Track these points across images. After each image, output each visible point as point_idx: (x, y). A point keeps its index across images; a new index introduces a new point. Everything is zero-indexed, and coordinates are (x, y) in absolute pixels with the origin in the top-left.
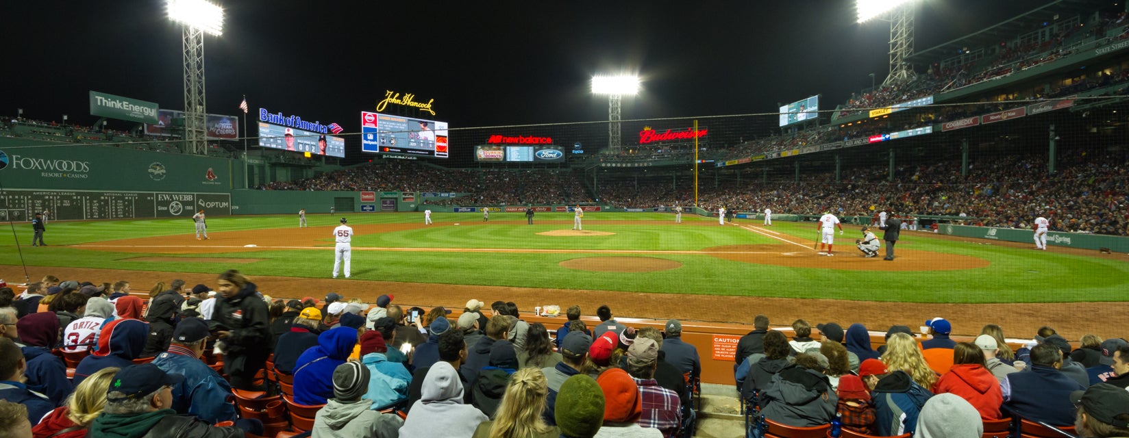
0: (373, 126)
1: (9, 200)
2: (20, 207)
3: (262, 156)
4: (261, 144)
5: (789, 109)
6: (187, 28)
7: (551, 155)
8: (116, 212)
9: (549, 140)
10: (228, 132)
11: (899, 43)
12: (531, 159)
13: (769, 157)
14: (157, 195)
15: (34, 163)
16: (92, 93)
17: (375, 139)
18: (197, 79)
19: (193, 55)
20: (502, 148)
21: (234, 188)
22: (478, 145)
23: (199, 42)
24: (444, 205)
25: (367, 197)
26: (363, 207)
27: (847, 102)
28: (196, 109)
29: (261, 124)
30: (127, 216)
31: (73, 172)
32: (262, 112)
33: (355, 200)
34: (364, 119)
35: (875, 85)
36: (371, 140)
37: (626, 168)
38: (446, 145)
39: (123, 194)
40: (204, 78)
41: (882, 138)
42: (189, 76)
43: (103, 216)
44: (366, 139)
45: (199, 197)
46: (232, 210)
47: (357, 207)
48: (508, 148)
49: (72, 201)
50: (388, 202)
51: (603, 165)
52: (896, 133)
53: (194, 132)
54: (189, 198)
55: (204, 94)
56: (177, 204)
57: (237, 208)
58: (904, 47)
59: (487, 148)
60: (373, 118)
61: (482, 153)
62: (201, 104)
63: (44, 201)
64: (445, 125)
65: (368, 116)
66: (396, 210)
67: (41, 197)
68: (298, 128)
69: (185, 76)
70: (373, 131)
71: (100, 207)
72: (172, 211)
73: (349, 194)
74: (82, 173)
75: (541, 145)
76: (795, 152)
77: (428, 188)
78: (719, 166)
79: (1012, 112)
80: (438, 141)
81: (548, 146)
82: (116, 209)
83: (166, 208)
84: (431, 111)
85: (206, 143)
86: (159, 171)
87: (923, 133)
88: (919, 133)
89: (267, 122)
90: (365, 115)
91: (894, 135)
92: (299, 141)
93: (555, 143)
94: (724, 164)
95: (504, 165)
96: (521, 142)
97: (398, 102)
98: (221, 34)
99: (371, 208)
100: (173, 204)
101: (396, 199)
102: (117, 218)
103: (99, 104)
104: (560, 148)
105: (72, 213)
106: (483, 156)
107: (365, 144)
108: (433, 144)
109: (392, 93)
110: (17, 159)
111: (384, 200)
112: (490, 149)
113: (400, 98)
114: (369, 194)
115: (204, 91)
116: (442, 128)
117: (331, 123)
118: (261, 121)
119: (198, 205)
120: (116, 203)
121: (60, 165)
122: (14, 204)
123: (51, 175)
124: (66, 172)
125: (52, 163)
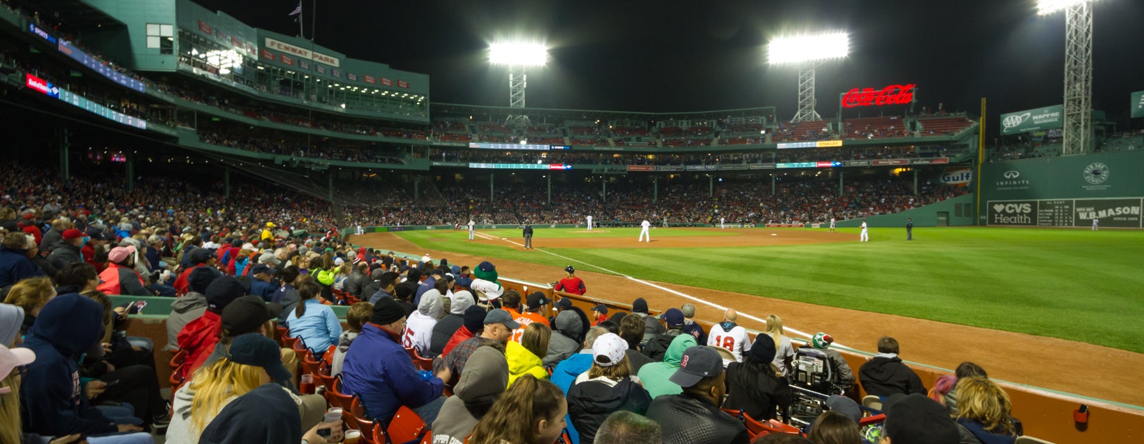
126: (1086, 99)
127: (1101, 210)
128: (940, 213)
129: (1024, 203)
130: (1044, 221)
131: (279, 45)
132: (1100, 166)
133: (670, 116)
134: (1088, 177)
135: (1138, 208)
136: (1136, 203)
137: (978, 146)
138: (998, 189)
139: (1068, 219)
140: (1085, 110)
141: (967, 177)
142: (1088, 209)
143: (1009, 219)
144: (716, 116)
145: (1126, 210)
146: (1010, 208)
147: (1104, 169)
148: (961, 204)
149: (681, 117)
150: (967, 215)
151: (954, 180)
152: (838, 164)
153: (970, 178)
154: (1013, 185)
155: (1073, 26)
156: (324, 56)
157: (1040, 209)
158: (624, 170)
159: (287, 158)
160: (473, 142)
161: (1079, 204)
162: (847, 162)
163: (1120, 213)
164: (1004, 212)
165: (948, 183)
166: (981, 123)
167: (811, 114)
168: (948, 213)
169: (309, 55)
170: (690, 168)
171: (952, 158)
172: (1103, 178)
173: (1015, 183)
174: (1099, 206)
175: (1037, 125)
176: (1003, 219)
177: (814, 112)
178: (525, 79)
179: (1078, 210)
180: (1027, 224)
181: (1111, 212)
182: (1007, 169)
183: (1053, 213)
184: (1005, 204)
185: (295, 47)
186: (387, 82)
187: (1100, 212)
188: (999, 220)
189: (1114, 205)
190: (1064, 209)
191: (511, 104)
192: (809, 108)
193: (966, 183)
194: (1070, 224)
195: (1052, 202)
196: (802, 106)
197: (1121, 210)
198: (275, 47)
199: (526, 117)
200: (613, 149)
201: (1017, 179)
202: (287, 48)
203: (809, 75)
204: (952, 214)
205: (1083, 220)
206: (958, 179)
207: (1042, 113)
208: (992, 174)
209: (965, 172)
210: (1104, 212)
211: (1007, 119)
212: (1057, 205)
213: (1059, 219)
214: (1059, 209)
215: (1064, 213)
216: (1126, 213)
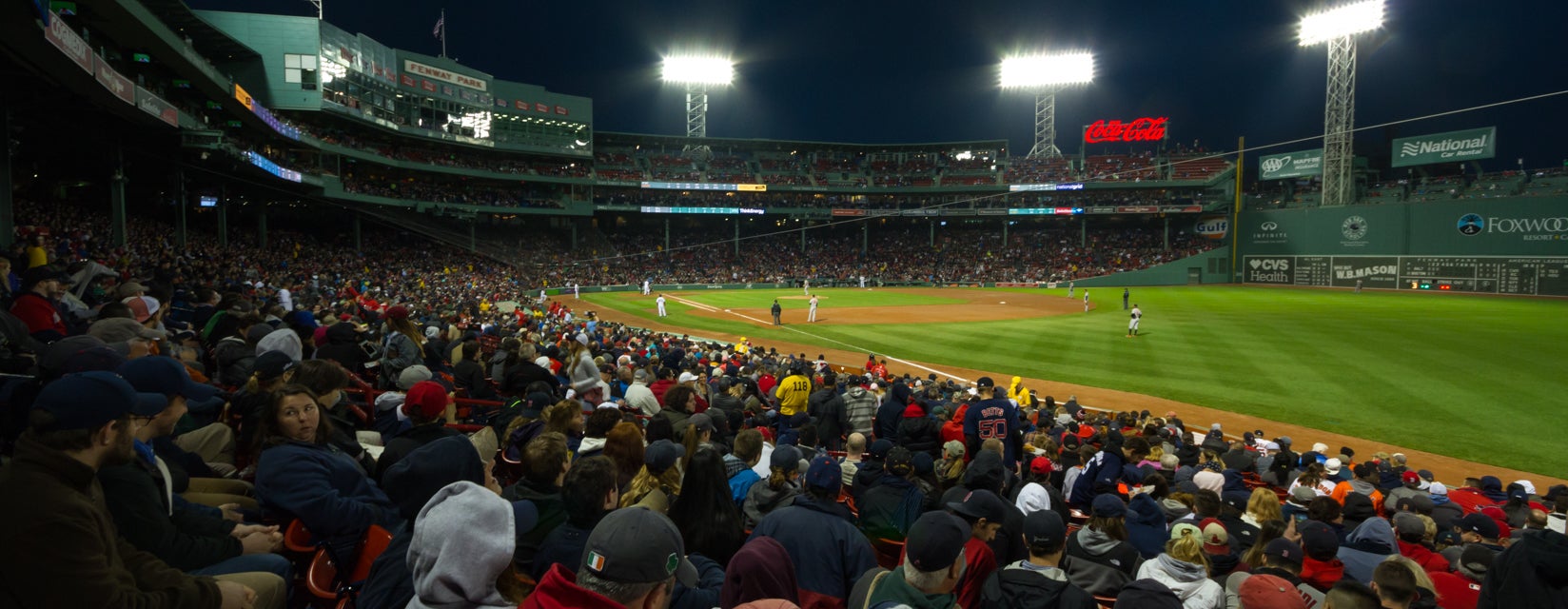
1: (1479, 268)
2: (1491, 277)
15: (1515, 225)
63: (1522, 269)
67: (1519, 265)
110: (1494, 221)
121: (1551, 224)
122: (1485, 272)
123: (1536, 238)
124: (1557, 233)
125: (1539, 223)
126: (1347, 144)
127: (1359, 268)
128: (1192, 270)
129: (1281, 258)
130: (1301, 280)
131: (420, 69)
132: (1358, 220)
133: (883, 148)
134: (1346, 232)
135: (1395, 267)
136: (1393, 262)
137: (1235, 193)
138: (1256, 242)
139: (1326, 278)
140: (1345, 156)
141: (1223, 227)
142: (1346, 268)
143: (1266, 277)
144: (939, 149)
145: (1384, 269)
146: (1267, 265)
147: (1363, 223)
148: (1215, 259)
149: (897, 149)
150: (1222, 270)
151: (1209, 230)
152: (1079, 210)
153: (1226, 228)
154: (1270, 239)
155: (1335, 61)
156: (469, 79)
157: (1298, 266)
158: (828, 216)
159: (430, 205)
160: (646, 180)
161: (1338, 262)
162: (1089, 208)
163: (1377, 272)
164: (1260, 268)
165: (1203, 233)
166: (1238, 166)
167: (1050, 149)
168: (1200, 269)
169: (454, 78)
170: (908, 212)
171: (1206, 206)
172: (1361, 234)
173: (1272, 236)
174: (1357, 264)
175: (1297, 171)
176: (1259, 277)
177: (1053, 146)
178: (705, 100)
179: (1336, 268)
180: (1284, 283)
181: (1368, 271)
182: (1265, 219)
184: (1262, 259)
185: (438, 70)
186: (542, 108)
187: (1357, 271)
188: (1255, 278)
189: (1371, 263)
190: (1322, 267)
191: (689, 132)
192: (1048, 142)
193: (1222, 234)
194: (1327, 284)
195: (1310, 258)
196: (1040, 139)
197: (1378, 269)
198: (416, 71)
199: (707, 147)
200: (815, 189)
201: (1273, 232)
202: (428, 71)
203: (1049, 101)
204: (1205, 271)
205: (1340, 280)
206: (1213, 230)
207: (1303, 158)
208: (1250, 223)
209: (1221, 221)
210: (1362, 270)
211: (1267, 162)
212: (1315, 262)
213: (1316, 278)
214: (1317, 266)
215: (1321, 270)
216: (1383, 273)
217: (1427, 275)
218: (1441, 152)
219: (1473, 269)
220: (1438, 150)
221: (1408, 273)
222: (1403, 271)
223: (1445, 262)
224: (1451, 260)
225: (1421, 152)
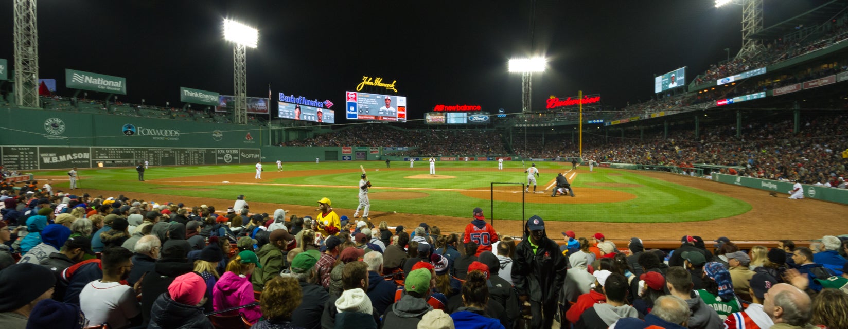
0: (353, 101)
1: (136, 153)
3: (281, 124)
4: (280, 116)
5: (663, 79)
6: (236, 45)
7: (480, 119)
8: (194, 161)
9: (479, 107)
10: (263, 108)
11: (750, 22)
12: (465, 122)
13: (643, 118)
14: (217, 150)
15: (149, 132)
16: (182, 88)
17: (355, 110)
18: (242, 76)
19: (240, 61)
20: (444, 114)
21: (262, 145)
22: (427, 113)
23: (243, 53)
24: (399, 156)
25: (346, 150)
26: (343, 157)
27: (706, 72)
28: (241, 95)
29: (280, 103)
30: (200, 163)
31: (171, 137)
32: (281, 95)
33: (338, 152)
34: (348, 97)
35: (730, 57)
36: (352, 111)
37: (535, 128)
38: (405, 113)
39: (197, 149)
40: (245, 75)
41: (727, 102)
42: (237, 75)
43: (187, 163)
44: (349, 110)
45: (242, 151)
46: (262, 159)
47: (340, 157)
48: (448, 114)
49: (170, 154)
50: (361, 154)
51: (516, 126)
52: (738, 98)
53: (239, 110)
54: (236, 152)
55: (245, 86)
56: (229, 156)
57: (264, 158)
58: (754, 25)
59: (433, 114)
60: (354, 96)
61: (430, 118)
62: (244, 92)
63: (155, 154)
64: (404, 99)
65: (350, 94)
66: (366, 160)
67: (152, 152)
68: (304, 105)
69: (235, 75)
70: (354, 105)
71: (185, 158)
72: (225, 160)
73: (334, 148)
74: (175, 137)
75: (473, 112)
76: (662, 114)
77: (389, 144)
78: (606, 125)
79: (826, 79)
80: (399, 110)
81: (478, 111)
82: (194, 159)
83: (222, 158)
84: (394, 89)
85: (246, 117)
86: (219, 135)
87: (759, 97)
88: (755, 97)
89: (284, 102)
90: (348, 93)
91: (737, 99)
92: (304, 113)
93: (484, 110)
94: (610, 123)
95: (446, 126)
96: (458, 110)
97: (372, 84)
98: (256, 47)
99: (349, 158)
100: (226, 156)
101: (366, 151)
102: (194, 165)
103: (186, 94)
104: (487, 113)
105: (169, 162)
106: (430, 121)
107: (349, 114)
108: (395, 112)
109: (367, 78)
110: (140, 129)
111: (358, 153)
112: (435, 115)
113: (373, 81)
114: (347, 148)
115: (246, 84)
116: (402, 101)
117: (325, 101)
118: (280, 101)
119: (241, 156)
120: (194, 155)
121: (163, 132)
122: (138, 156)
123: (158, 138)
124: (166, 137)
125: (159, 132)
127: (62, 155)
130: (9, 165)
132: (58, 121)
134: (48, 129)
135: (88, 154)
136: (87, 151)
139: (34, 163)
142: (51, 155)
145: (80, 156)
147: (61, 124)
157: (5, 154)
161: (43, 151)
163: (76, 157)
172: (61, 131)
174: (59, 153)
179: (42, 155)
181: (69, 157)
183: (19, 158)
189: (71, 151)
190: (29, 155)
194: (35, 167)
195: (17, 148)
197: (77, 155)
210: (64, 157)
212: (22, 151)
213: (25, 164)
214: (24, 154)
215: (29, 158)
216: (80, 157)
217: (108, 158)
218: (98, 85)
219: (132, 153)
220: (96, 83)
221: (97, 157)
222: (94, 157)
223: (118, 150)
224: (122, 149)
225: (86, 81)
